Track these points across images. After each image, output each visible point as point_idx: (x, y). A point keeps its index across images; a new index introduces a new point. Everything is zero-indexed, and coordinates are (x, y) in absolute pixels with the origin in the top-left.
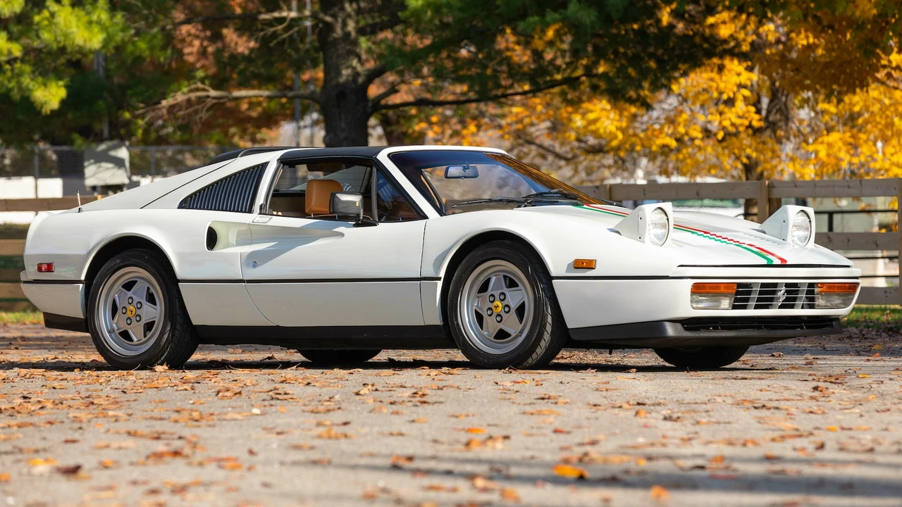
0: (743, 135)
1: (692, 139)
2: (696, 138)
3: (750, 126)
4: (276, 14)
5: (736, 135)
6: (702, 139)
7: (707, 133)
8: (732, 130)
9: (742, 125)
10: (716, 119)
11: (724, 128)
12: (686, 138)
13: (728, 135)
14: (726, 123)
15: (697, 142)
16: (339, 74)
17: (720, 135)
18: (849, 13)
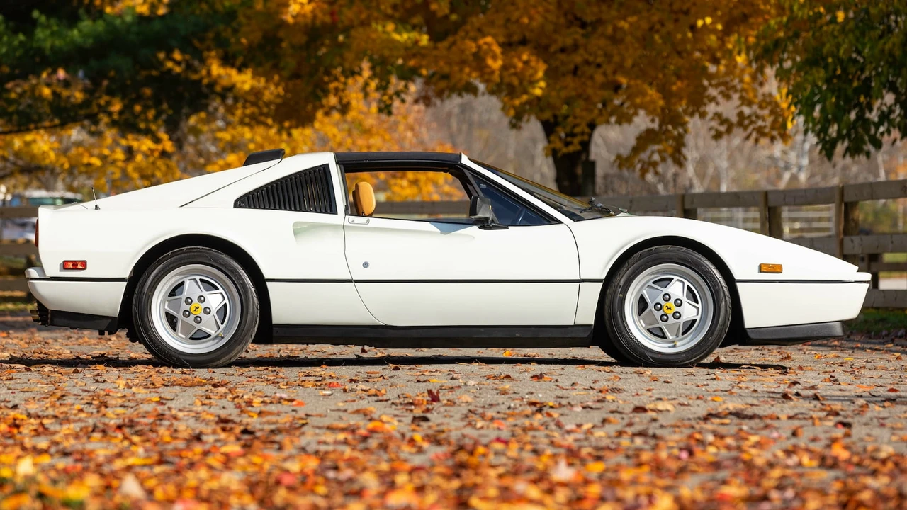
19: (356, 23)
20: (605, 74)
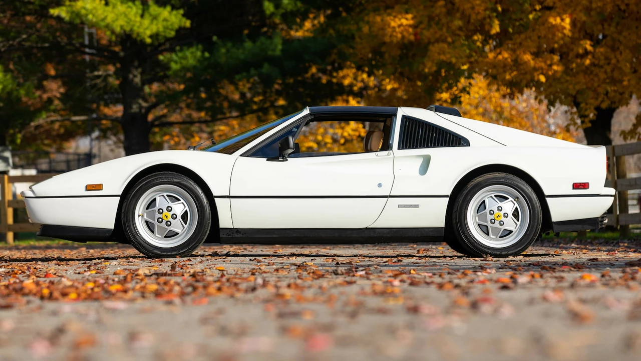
0: (355, 142)
1: (326, 144)
2: (328, 143)
3: (359, 136)
4: (96, 73)
5: (352, 140)
6: (332, 144)
7: (335, 141)
8: (349, 138)
9: (354, 135)
10: (339, 132)
11: (344, 137)
12: (323, 143)
13: (347, 141)
14: (346, 134)
15: (329, 146)
16: (131, 108)
17: (342, 141)
18: (420, 69)
19: (432, 40)
20: (606, 72)
